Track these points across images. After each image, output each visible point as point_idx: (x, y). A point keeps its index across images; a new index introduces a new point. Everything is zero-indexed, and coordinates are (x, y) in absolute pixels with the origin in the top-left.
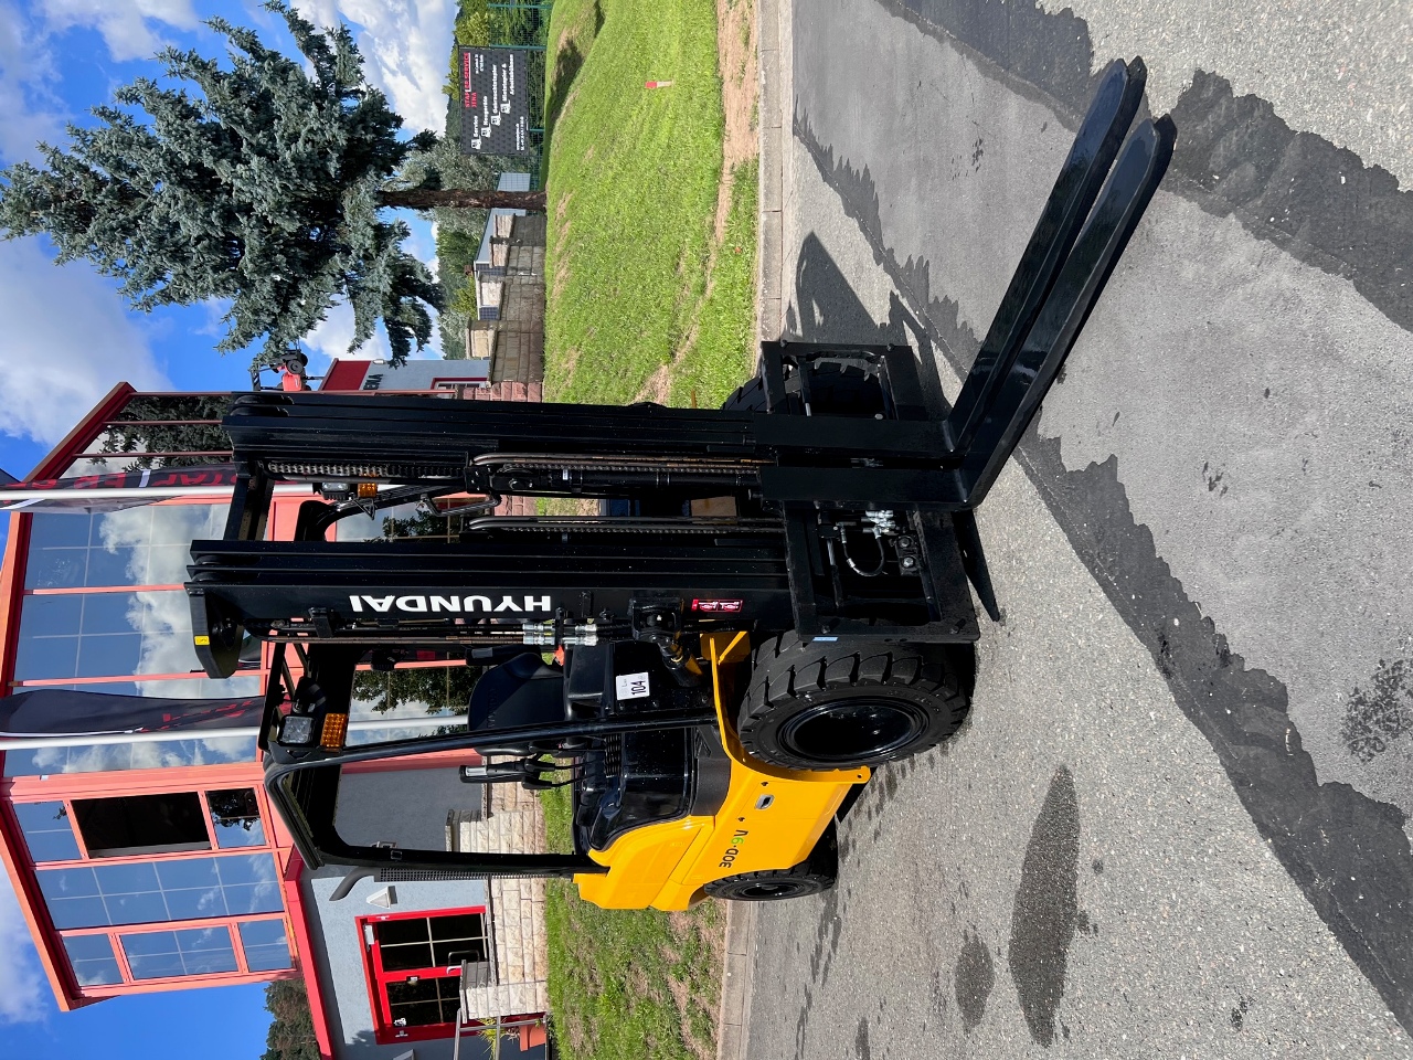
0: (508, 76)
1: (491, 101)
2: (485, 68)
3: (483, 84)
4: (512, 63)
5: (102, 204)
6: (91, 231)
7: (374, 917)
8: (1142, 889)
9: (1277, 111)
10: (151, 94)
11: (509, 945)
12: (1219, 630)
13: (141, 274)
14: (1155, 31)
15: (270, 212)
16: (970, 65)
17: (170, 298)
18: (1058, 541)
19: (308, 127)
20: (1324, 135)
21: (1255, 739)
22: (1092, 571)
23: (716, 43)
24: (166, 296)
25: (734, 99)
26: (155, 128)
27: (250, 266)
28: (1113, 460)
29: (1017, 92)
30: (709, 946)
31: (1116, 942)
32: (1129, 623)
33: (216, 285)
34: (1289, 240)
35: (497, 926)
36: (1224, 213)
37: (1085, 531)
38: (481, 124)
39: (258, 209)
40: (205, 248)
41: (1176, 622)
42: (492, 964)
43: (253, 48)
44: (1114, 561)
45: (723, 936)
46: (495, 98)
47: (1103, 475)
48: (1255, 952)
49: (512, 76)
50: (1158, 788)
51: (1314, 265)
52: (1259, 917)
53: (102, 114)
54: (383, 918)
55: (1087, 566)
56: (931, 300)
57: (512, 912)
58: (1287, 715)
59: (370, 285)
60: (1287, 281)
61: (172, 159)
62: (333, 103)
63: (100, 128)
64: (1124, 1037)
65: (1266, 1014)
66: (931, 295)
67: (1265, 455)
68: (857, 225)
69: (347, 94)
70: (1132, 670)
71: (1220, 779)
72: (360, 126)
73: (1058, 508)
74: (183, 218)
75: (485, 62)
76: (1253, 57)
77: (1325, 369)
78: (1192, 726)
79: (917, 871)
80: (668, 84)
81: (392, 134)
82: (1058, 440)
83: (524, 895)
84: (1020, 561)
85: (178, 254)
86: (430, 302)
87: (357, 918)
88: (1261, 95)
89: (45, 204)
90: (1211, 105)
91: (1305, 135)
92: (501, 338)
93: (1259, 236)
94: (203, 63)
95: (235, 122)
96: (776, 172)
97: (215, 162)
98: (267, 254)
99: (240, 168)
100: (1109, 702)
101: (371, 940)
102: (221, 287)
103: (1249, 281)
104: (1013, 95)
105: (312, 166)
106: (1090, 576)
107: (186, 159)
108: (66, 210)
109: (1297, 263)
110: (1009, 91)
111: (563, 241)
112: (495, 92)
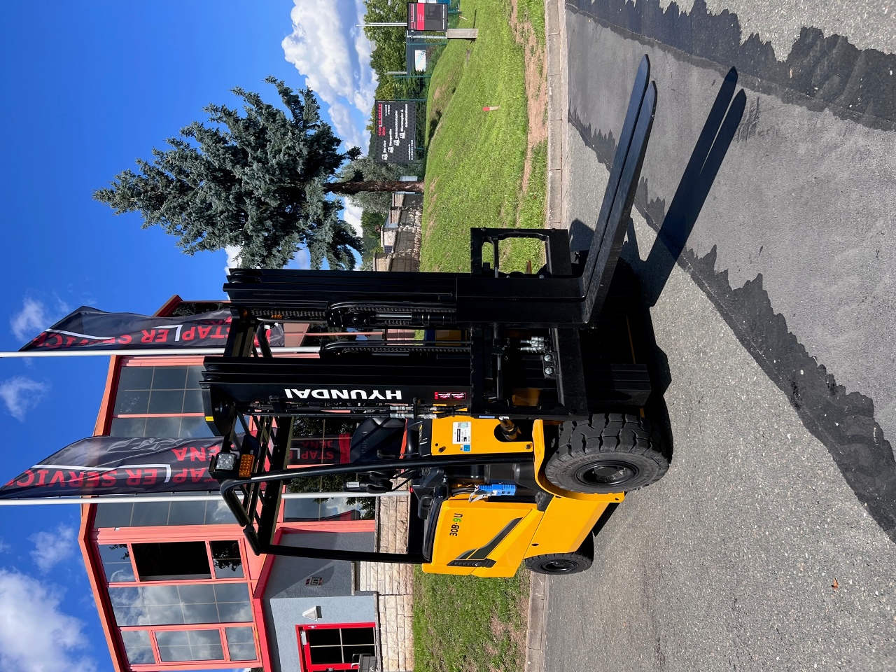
0: (404, 116)
1: (394, 132)
2: (390, 112)
3: (389, 122)
4: (406, 109)
5: (170, 193)
6: (162, 209)
7: (306, 626)
8: (786, 555)
9: (850, 41)
10: (200, 131)
11: (389, 645)
12: (829, 371)
13: (189, 234)
14: (777, 11)
15: (263, 195)
16: (670, 57)
17: (205, 247)
18: (728, 335)
19: (286, 145)
20: (879, 49)
21: (856, 439)
22: (749, 350)
23: (524, 78)
24: (203, 246)
25: (534, 107)
26: (201, 149)
27: (251, 227)
28: (760, 277)
29: (697, 66)
30: (516, 643)
31: (770, 594)
32: (772, 379)
33: (231, 239)
34: (861, 117)
35: (382, 632)
36: (821, 109)
37: (744, 325)
38: (388, 145)
39: (256, 193)
40: (225, 217)
41: (802, 372)
42: (379, 657)
43: (257, 102)
44: (762, 341)
45: (525, 636)
46: (397, 130)
47: (755, 288)
48: (859, 583)
49: (407, 117)
50: (795, 484)
51: (877, 128)
52: (861, 558)
53: (173, 142)
54: (313, 627)
55: (746, 348)
56: (649, 202)
57: (392, 623)
58: (874, 419)
59: (320, 238)
60: (861, 141)
61: (208, 165)
62: (301, 131)
63: (170, 150)
64: (778, 658)
65: (868, 624)
66: (649, 199)
67: (853, 252)
68: (605, 167)
69: (310, 127)
70: (775, 409)
71: (833, 470)
72: (316, 143)
73: (727, 314)
74: (214, 199)
75: (390, 109)
76: (834, 13)
77: (887, 191)
78: (814, 438)
79: (645, 572)
80: (497, 108)
81: (335, 149)
82: (726, 272)
83: (400, 612)
84: (705, 353)
85: (210, 221)
86: (355, 247)
87: (296, 626)
88: (840, 33)
89: (139, 194)
90: (811, 46)
91: (867, 51)
92: (394, 262)
93: (843, 117)
94: (229, 112)
95: (246, 145)
96: (558, 146)
97: (233, 167)
98: (261, 221)
99: (247, 169)
100: (761, 433)
101: (305, 642)
102: (234, 241)
103: (839, 147)
104: (695, 68)
105: (287, 169)
106: (748, 354)
107: (216, 164)
108: (150, 197)
109: (866, 129)
110: (693, 66)
111: (432, 205)
112: (397, 127)
